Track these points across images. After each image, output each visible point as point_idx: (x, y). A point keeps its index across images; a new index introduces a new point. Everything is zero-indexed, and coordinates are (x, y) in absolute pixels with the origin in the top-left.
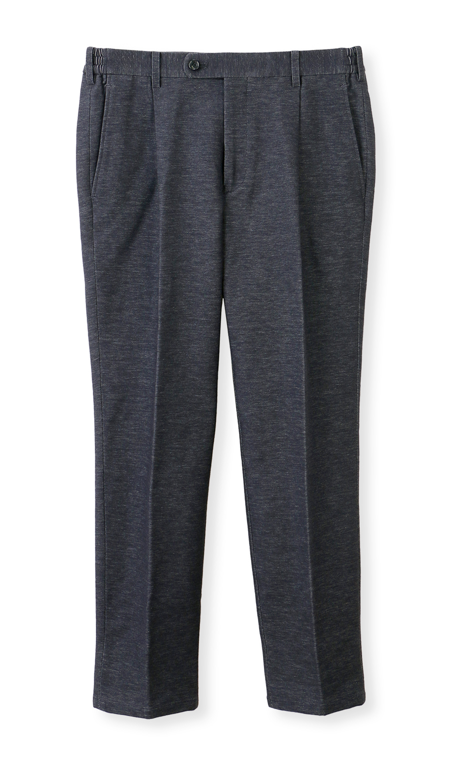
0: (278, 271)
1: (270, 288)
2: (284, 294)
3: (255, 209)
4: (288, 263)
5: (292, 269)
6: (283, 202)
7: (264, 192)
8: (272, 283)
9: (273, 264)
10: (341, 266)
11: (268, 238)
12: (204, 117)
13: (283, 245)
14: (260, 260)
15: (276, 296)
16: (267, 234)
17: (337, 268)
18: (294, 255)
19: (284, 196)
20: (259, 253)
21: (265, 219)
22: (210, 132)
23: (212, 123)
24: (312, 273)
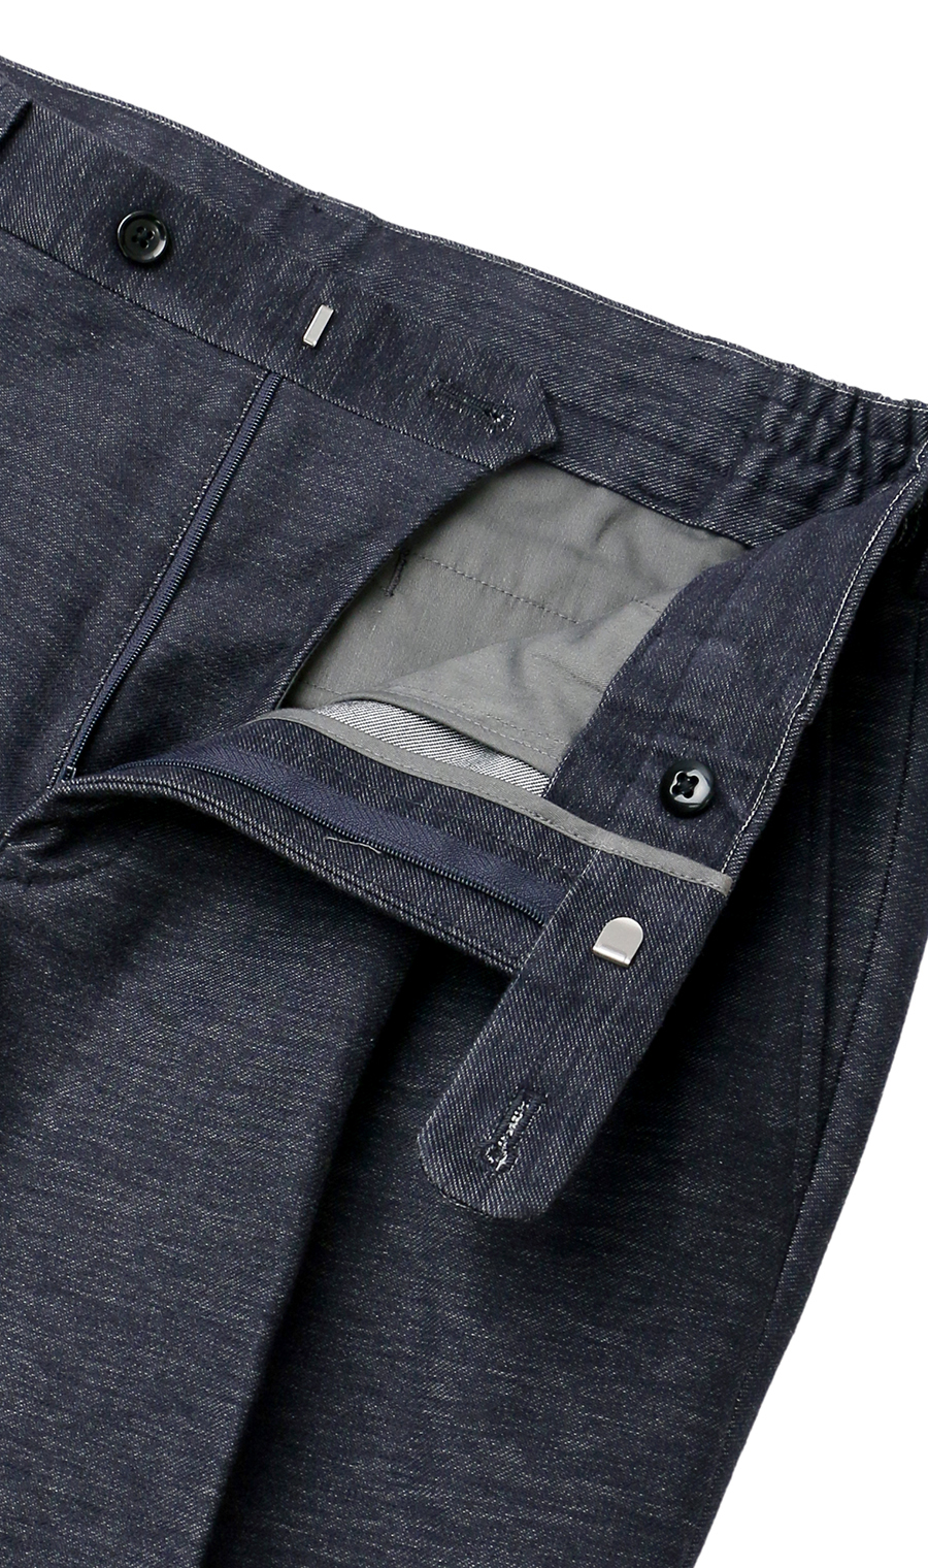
0: (105, 1391)
1: (26, 1470)
2: (96, 1535)
3: (115, 1023)
4: (180, 1371)
5: (188, 1410)
6: (276, 1040)
7: (197, 957)
8: (49, 1443)
9: (91, 1344)
10: (555, 1519)
11: (123, 1198)
12: (56, 472)
13: (190, 1268)
14: (29, 1299)
15: (44, 1522)
16: (121, 1177)
17: (530, 1524)
18: (227, 1340)
19: (295, 1011)
20: (38, 1256)
21: (142, 1090)
22: (47, 550)
23: (80, 515)
24: (391, 1506)
